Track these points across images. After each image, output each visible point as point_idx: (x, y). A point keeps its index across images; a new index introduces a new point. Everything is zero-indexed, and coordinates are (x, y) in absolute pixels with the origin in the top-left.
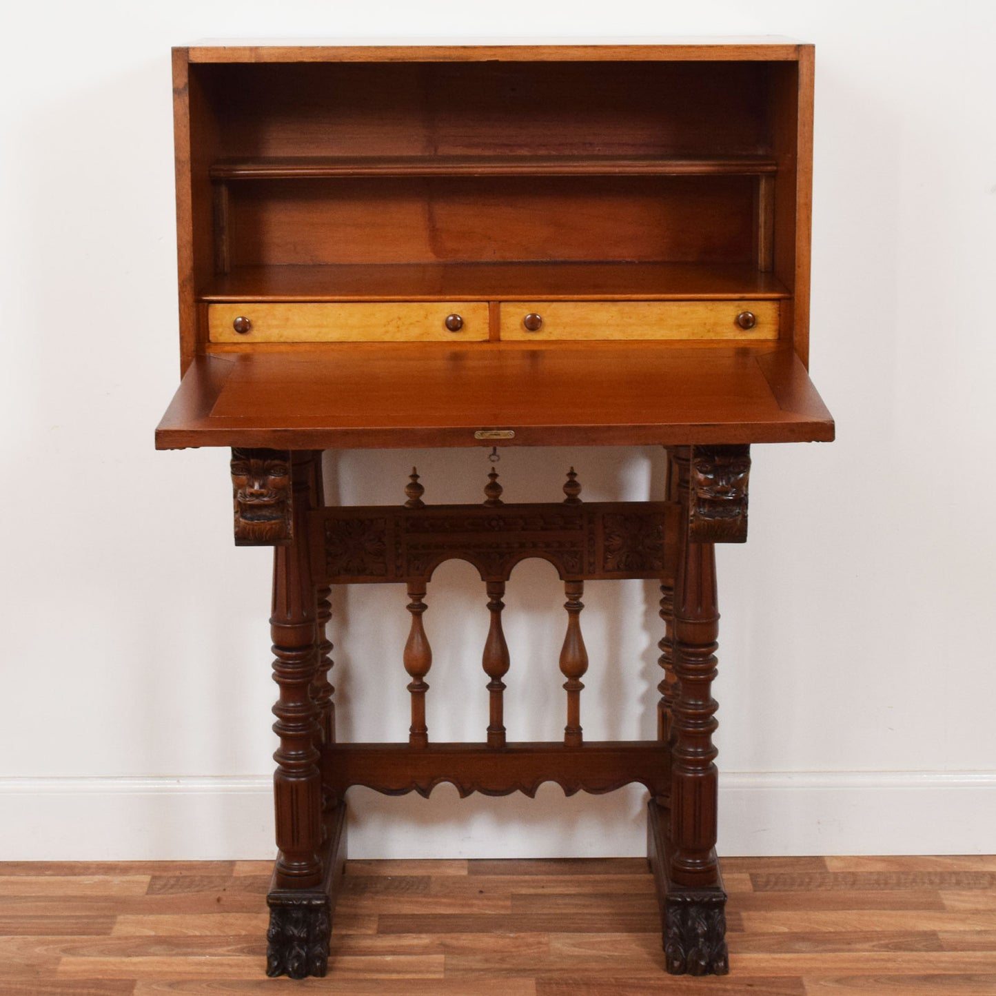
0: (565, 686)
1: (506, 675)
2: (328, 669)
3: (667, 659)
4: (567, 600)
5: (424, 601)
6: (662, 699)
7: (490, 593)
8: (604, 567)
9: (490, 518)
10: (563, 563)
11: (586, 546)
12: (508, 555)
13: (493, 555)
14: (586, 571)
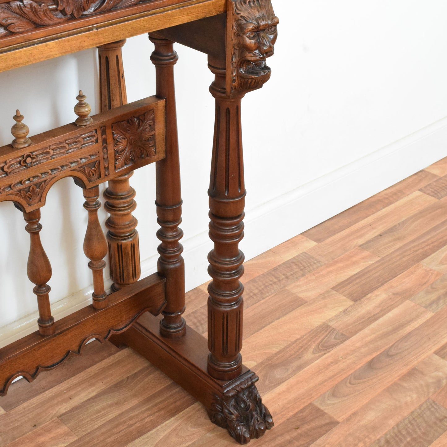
1: (50, 280)
4: (85, 200)
8: (115, 167)
9: (25, 156)
10: (85, 174)
11: (101, 155)
12: (43, 183)
13: (31, 187)
14: (102, 176)
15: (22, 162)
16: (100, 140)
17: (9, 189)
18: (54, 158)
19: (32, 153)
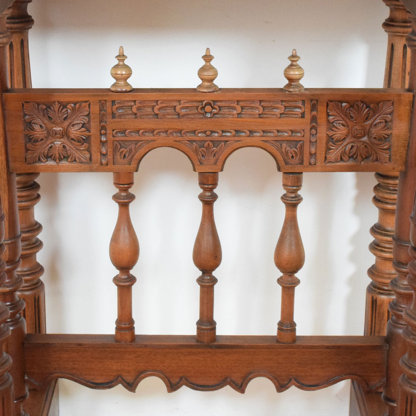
0: (280, 281)
1: (217, 270)
2: (37, 251)
3: (378, 246)
4: (285, 192)
5: (131, 191)
6: (371, 283)
7: (202, 184)
8: (326, 158)
9: (204, 103)
10: (282, 153)
11: (307, 135)
12: (223, 143)
13: (207, 143)
14: (306, 163)
15: (199, 108)
16: (308, 117)
17: (179, 135)
18: (242, 118)
19: (214, 101)
